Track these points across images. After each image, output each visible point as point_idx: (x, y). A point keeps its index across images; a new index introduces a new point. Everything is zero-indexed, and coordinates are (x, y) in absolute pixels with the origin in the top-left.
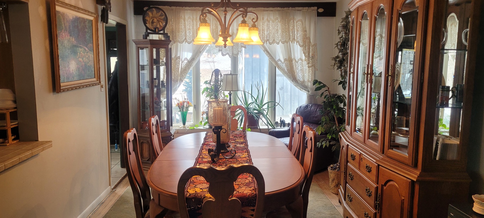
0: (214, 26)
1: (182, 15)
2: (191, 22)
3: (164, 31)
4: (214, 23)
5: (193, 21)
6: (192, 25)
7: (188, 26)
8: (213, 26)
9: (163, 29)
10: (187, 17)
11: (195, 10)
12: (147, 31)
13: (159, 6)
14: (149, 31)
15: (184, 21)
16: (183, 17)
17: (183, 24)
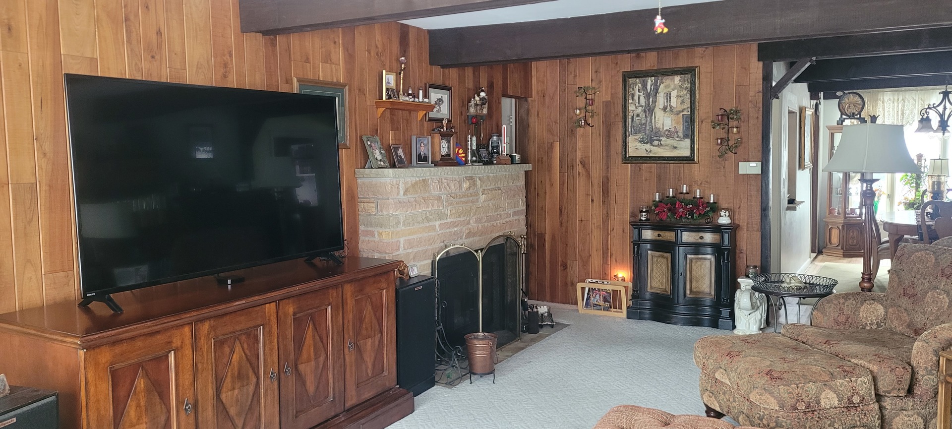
0: (920, 106)
1: (880, 97)
2: (892, 104)
3: (860, 116)
4: (920, 103)
5: (893, 103)
6: (892, 107)
7: (887, 109)
8: (918, 106)
9: (860, 113)
10: (886, 99)
11: (896, 91)
12: (841, 117)
13: (858, 89)
14: (844, 117)
15: (883, 103)
16: (882, 99)
17: (881, 106)
